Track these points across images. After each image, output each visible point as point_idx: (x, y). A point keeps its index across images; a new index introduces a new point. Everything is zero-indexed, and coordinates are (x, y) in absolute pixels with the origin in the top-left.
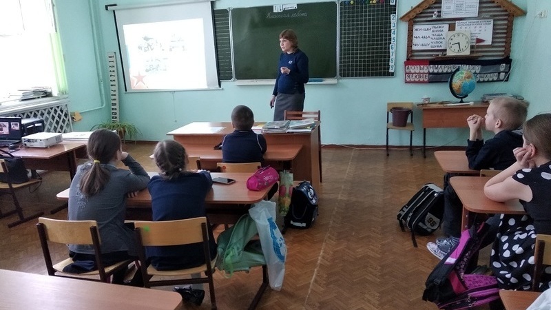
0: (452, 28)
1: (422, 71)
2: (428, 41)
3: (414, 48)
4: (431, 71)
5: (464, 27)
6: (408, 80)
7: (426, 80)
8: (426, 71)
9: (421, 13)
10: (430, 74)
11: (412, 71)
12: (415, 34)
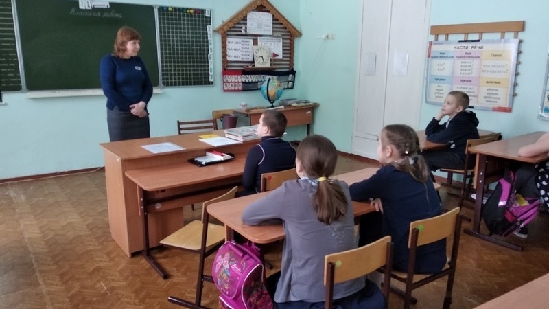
0: (255, 43)
1: (236, 81)
2: (239, 53)
3: (229, 59)
4: (243, 81)
5: (263, 43)
6: (226, 89)
7: (240, 88)
8: (240, 81)
9: (233, 27)
10: (243, 83)
11: (229, 81)
12: (229, 46)
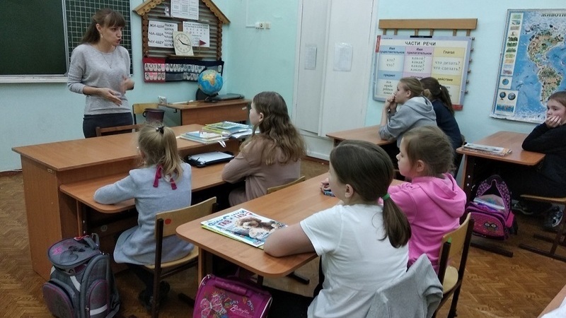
0: (180, 29)
1: (159, 70)
3: (150, 44)
5: (189, 28)
6: (147, 79)
7: (164, 79)
8: (164, 70)
9: (155, 9)
10: (166, 72)
11: (151, 70)
12: (150, 29)
